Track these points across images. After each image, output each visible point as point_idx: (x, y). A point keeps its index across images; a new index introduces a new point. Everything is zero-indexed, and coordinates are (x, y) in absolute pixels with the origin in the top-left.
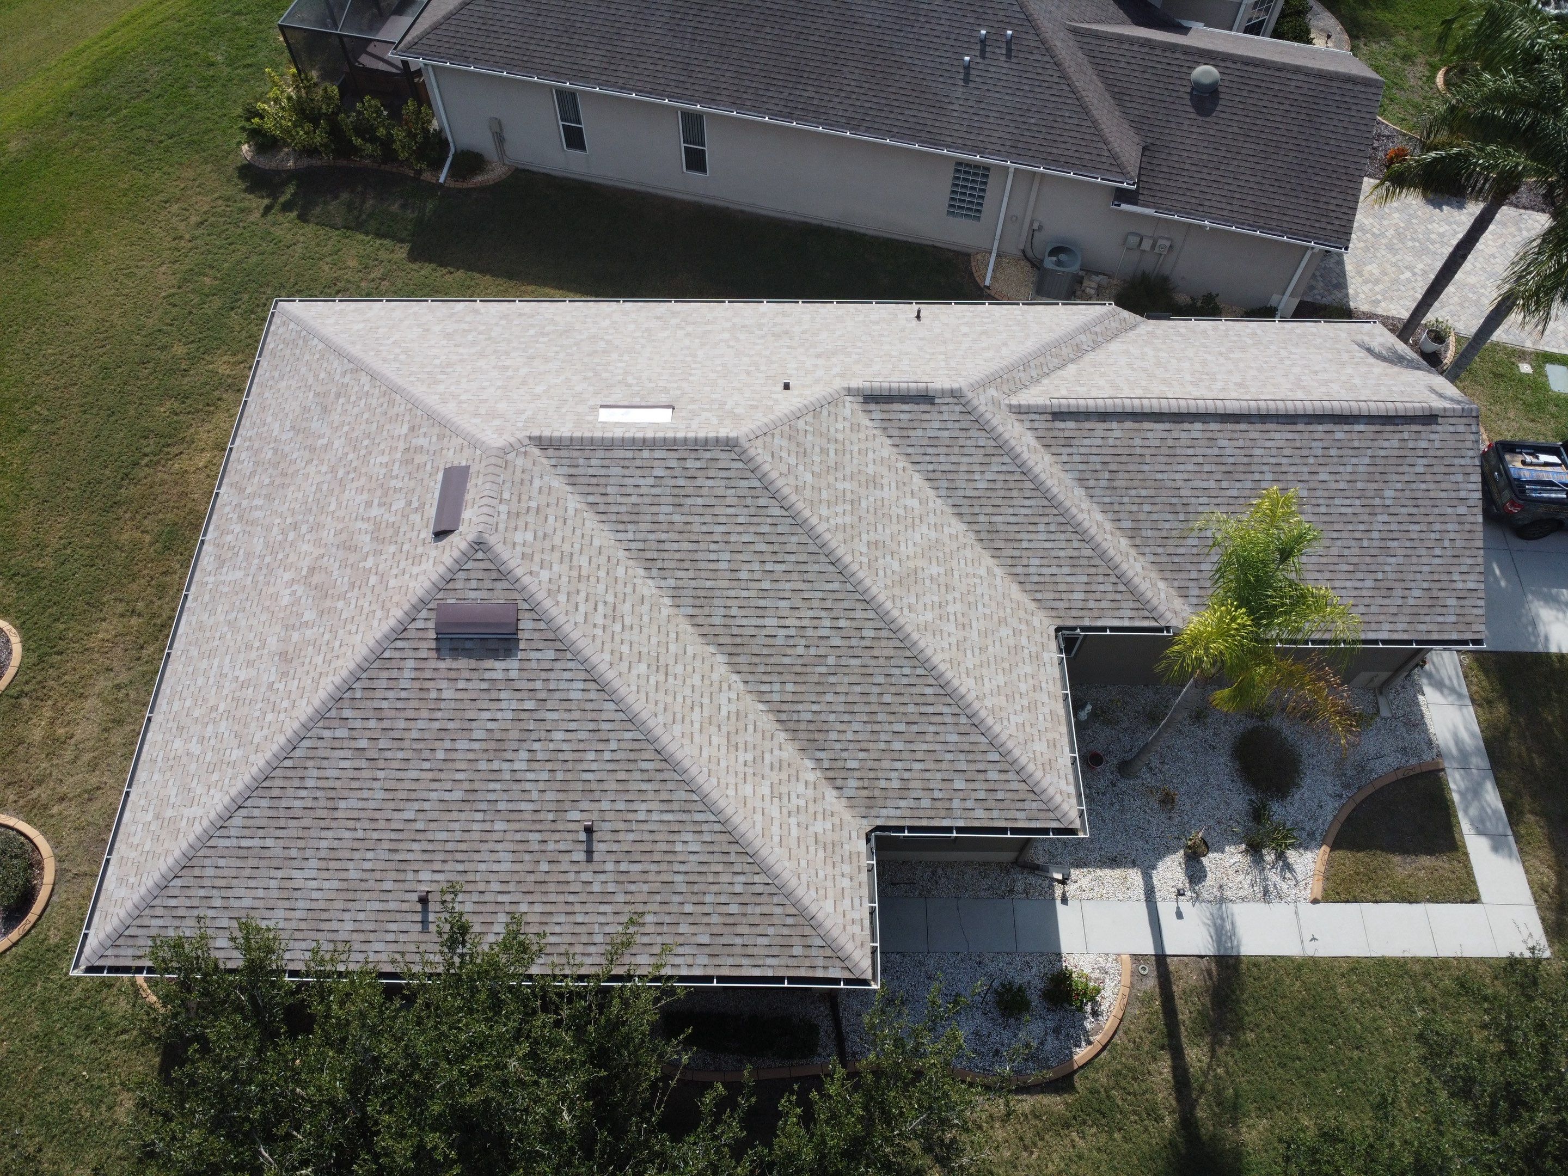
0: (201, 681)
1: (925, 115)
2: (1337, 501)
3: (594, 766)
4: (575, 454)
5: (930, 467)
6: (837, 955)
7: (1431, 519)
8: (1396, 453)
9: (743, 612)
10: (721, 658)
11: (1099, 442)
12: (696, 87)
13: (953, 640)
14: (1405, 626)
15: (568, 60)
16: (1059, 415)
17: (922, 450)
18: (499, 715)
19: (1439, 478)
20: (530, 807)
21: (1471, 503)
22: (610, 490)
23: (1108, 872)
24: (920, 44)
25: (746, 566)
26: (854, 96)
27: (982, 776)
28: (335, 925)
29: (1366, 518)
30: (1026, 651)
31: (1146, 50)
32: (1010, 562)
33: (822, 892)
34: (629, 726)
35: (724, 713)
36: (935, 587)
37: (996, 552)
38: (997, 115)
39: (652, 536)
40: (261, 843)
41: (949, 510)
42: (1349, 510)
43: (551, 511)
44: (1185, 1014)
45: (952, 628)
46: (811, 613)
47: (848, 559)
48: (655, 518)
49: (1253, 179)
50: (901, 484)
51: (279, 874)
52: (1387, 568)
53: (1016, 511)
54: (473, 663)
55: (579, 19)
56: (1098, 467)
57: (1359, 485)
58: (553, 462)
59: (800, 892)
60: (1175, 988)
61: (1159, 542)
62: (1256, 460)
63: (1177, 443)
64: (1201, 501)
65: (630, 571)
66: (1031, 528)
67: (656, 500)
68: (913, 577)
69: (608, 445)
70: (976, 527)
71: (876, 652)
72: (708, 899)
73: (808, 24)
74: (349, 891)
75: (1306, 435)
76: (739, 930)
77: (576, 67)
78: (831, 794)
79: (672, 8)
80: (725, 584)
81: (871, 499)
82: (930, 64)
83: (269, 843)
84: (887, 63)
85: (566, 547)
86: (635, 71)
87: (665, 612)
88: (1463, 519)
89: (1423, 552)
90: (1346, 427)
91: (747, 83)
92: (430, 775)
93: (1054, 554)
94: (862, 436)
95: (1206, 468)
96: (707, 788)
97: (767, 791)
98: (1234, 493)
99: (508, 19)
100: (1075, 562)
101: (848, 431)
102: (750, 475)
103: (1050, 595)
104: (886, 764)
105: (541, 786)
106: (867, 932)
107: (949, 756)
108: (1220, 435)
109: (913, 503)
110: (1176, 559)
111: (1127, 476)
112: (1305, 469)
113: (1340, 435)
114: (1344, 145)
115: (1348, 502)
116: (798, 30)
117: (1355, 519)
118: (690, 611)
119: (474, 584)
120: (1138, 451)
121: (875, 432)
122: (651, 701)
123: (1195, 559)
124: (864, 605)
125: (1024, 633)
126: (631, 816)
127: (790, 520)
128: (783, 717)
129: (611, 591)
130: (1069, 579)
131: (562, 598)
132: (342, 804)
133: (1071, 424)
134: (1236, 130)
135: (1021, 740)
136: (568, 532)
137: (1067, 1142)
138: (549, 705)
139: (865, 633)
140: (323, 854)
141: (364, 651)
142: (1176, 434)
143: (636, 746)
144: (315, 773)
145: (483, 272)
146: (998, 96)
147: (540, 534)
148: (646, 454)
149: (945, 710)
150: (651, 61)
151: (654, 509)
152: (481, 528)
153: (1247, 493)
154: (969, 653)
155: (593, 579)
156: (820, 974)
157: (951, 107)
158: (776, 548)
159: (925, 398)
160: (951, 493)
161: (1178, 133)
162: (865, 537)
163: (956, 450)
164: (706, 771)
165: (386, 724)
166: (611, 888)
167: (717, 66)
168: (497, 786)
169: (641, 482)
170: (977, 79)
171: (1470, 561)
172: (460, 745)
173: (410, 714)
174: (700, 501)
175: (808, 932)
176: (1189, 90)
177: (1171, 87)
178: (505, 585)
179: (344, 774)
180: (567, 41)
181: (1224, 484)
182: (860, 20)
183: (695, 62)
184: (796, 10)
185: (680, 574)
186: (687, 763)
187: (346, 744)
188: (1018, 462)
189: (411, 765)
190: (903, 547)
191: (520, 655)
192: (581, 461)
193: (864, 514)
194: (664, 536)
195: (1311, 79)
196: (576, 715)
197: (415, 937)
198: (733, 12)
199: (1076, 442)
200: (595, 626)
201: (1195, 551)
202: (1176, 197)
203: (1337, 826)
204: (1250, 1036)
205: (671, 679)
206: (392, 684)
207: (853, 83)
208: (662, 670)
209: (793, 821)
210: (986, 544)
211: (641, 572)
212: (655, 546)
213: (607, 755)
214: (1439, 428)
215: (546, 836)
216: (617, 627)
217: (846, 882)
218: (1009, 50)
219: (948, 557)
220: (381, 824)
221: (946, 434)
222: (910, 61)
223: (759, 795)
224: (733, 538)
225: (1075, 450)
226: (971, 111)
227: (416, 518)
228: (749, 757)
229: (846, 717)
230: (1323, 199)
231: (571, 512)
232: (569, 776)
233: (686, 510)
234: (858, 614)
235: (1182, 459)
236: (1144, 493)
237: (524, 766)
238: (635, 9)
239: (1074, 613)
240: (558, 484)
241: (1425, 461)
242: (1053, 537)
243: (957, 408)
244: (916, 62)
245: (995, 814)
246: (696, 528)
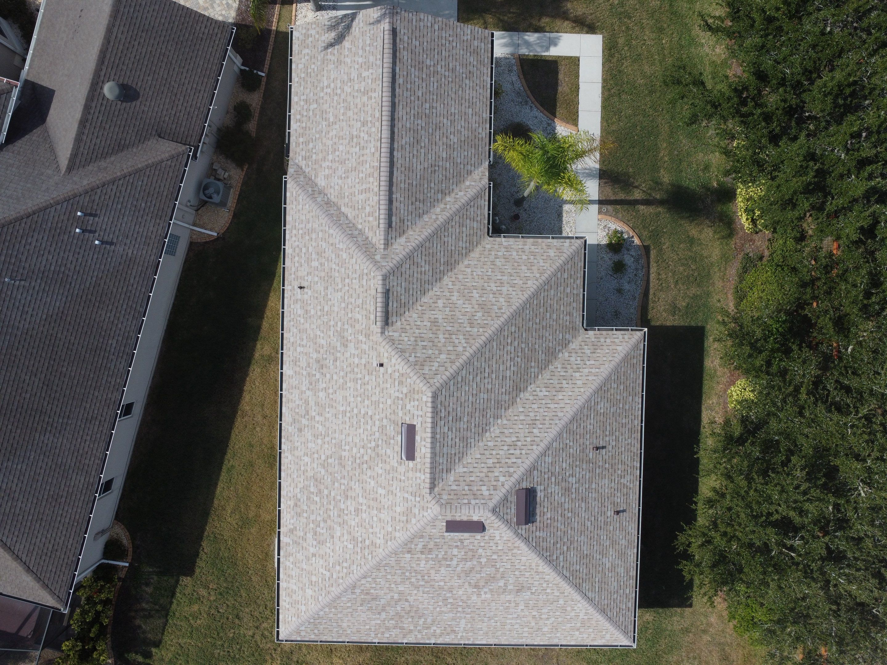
0: (516, 627)
1: (134, 271)
2: (432, 90)
3: (575, 449)
4: (437, 470)
5: (419, 293)
6: (636, 347)
7: (440, 44)
8: (410, 54)
9: (504, 386)
10: (522, 395)
11: (402, 205)
12: (104, 414)
13: (511, 289)
14: (485, 69)
15: (78, 497)
16: (390, 225)
17: (411, 296)
18: (557, 492)
19: (422, 35)
20: (588, 474)
21: (433, 22)
22: (453, 452)
23: (564, 219)
24: (82, 271)
25: (486, 385)
26: (118, 315)
27: (566, 280)
28: (623, 547)
29: (439, 76)
30: (505, 253)
31: (88, 125)
32: (460, 256)
33: (615, 351)
34: (561, 436)
35: (547, 393)
36: (485, 295)
37: (457, 262)
38: (137, 227)
39: (473, 430)
40: (597, 583)
41: (438, 284)
42: (435, 84)
43: (468, 479)
44: (622, 196)
45: (504, 289)
46: (505, 355)
47: (483, 338)
48: (466, 429)
49: (184, 74)
50: (431, 308)
51: (607, 573)
52: (461, 71)
53: (439, 251)
54: (538, 506)
55: (47, 493)
56: (414, 207)
57: (424, 76)
58: (440, 481)
59: (617, 360)
60: (612, 198)
61: (447, 181)
62: (412, 127)
63: (403, 166)
64: (430, 157)
65: (489, 439)
66: (446, 244)
67: (458, 429)
68: (483, 306)
69: (434, 454)
70: (446, 271)
71: (521, 326)
72: (618, 398)
73: (62, 343)
74: (614, 543)
75: (401, 98)
76: (628, 385)
77: (84, 491)
78: (572, 346)
79: (43, 433)
80: (493, 395)
81: (445, 324)
82: (98, 266)
83: (597, 580)
84: (95, 293)
85: (485, 470)
86: (89, 453)
87: (505, 422)
88: (440, 28)
89: (454, 51)
90: (397, 77)
91: (104, 382)
92: (576, 517)
93: (457, 234)
94: (408, 327)
95: (415, 153)
96: (583, 401)
97: (577, 374)
98: (427, 140)
99: (44, 539)
100: (461, 225)
101: (407, 334)
102: (448, 386)
103: (475, 238)
104: (561, 322)
105: (581, 470)
106: (626, 332)
107: (559, 294)
108: (400, 143)
109: (440, 303)
110: (455, 174)
111: (418, 193)
112: (416, 102)
113: (401, 81)
114: (165, 14)
115: (432, 84)
116: (65, 350)
117: (439, 82)
118: (503, 410)
119: (509, 511)
120: (407, 186)
121: (403, 320)
122: (550, 426)
123: (455, 165)
124: (503, 331)
125: (496, 253)
126: (592, 432)
127: (468, 366)
128: (543, 366)
129: (502, 447)
130: (468, 229)
131: (511, 470)
132: (585, 552)
133: (394, 218)
134: (150, 78)
135: (551, 261)
136: (476, 470)
137: (667, 250)
138: (553, 471)
139: (513, 331)
140: (601, 557)
141: (533, 554)
142: (399, 166)
143: (568, 432)
144: (575, 566)
145: (203, 530)
146: (124, 225)
147: (481, 483)
148: (438, 436)
149: (542, 295)
150: (83, 444)
151: (462, 430)
152: (487, 511)
153: (427, 134)
154: (515, 282)
155: (498, 456)
156: (642, 352)
157: (130, 254)
158: (479, 372)
159: (387, 293)
160: (430, 283)
161: (150, 114)
162: (468, 329)
163: (411, 279)
164: (575, 401)
165: (559, 540)
166: (614, 438)
167: (89, 401)
168: (581, 489)
169: (450, 437)
170: (111, 236)
171: (459, 30)
172: (566, 507)
173: (556, 530)
174: (459, 409)
175: (629, 357)
176: (120, 102)
177: (116, 113)
178: (509, 496)
179: (575, 553)
180: (64, 499)
181: (423, 145)
182: (61, 309)
183: (86, 415)
184: (50, 352)
185: (488, 416)
186: (575, 410)
187: (565, 555)
188: (417, 249)
189: (573, 526)
190: (468, 310)
191: (535, 486)
192: (441, 467)
193: (455, 329)
194: (473, 425)
195: (117, 23)
196: (557, 458)
197: (627, 514)
198: (49, 392)
199: (402, 216)
200: (521, 454)
201: (452, 164)
202: (193, 123)
203: (545, 112)
204: (631, 170)
205: (537, 418)
206: (545, 540)
207: (108, 315)
208: (534, 422)
209: (588, 363)
210: (453, 267)
211: (488, 434)
212: (477, 429)
213: (571, 444)
214: (398, 28)
215: (597, 466)
216: (519, 444)
217: (608, 340)
218: (91, 215)
219: (466, 287)
220: (592, 535)
221: (403, 284)
222: (94, 279)
223: (580, 378)
224: (475, 392)
225: (406, 218)
226: (133, 242)
227: (466, 543)
228: (564, 382)
229: (544, 339)
230: (201, 35)
231: (465, 470)
232: (578, 459)
233: (462, 415)
234: (506, 333)
235: (411, 164)
236: (426, 186)
237: (574, 478)
238: (42, 457)
239: (482, 228)
240: (452, 477)
241: (414, 40)
242: (450, 234)
243: (391, 278)
244: (95, 274)
245: (579, 275)
246: (470, 410)
